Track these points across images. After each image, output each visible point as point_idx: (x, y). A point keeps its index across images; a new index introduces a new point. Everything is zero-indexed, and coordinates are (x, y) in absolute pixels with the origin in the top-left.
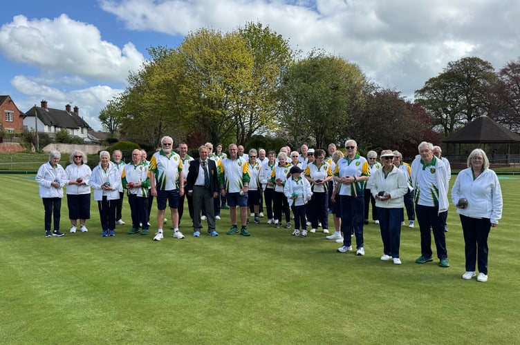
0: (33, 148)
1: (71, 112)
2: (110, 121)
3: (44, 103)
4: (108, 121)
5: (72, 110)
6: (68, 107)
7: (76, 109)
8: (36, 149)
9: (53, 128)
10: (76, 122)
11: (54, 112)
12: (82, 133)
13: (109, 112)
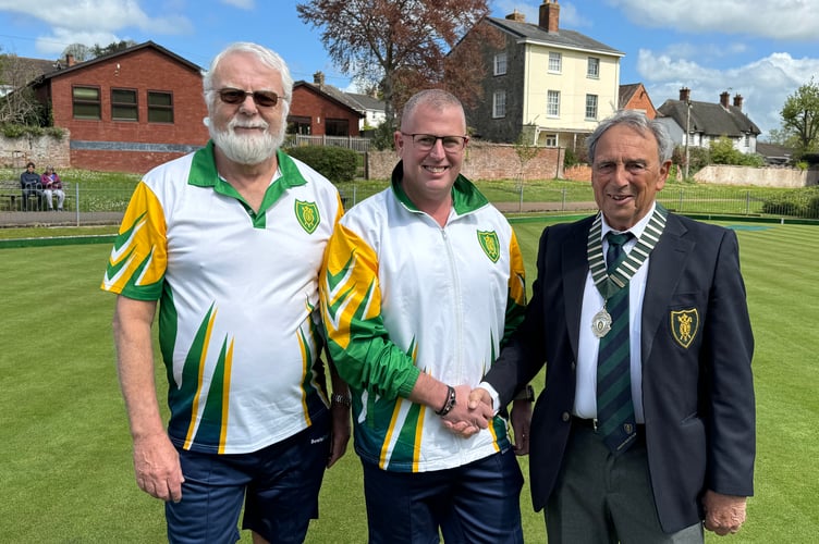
0: (680, 174)
1: (730, 107)
2: (805, 119)
3: (684, 93)
4: (799, 119)
5: (731, 102)
6: (724, 97)
7: (738, 100)
8: (684, 176)
9: (697, 138)
10: (737, 125)
11: (702, 108)
12: (747, 145)
13: (803, 102)
